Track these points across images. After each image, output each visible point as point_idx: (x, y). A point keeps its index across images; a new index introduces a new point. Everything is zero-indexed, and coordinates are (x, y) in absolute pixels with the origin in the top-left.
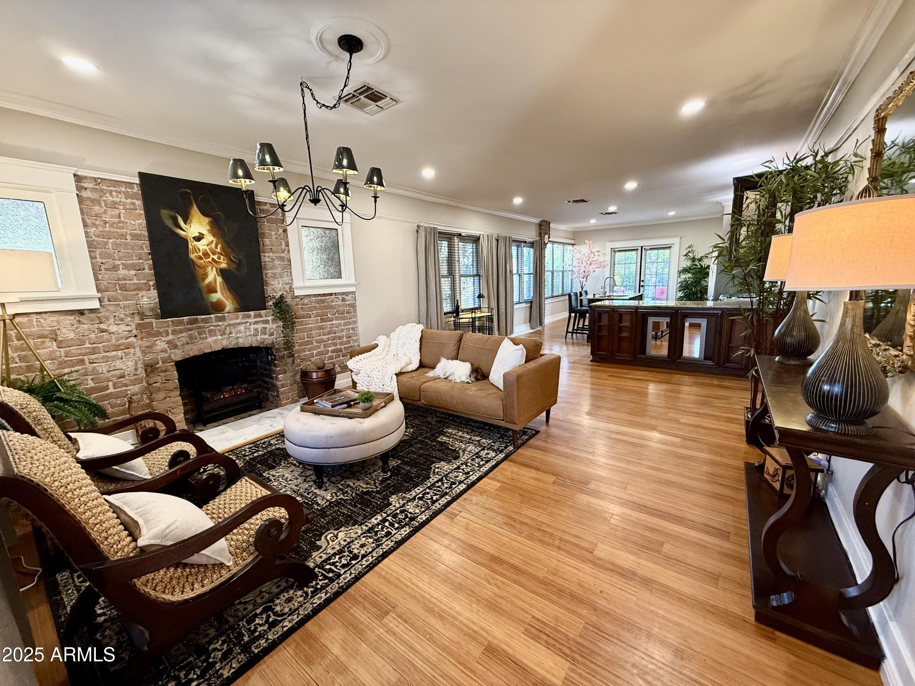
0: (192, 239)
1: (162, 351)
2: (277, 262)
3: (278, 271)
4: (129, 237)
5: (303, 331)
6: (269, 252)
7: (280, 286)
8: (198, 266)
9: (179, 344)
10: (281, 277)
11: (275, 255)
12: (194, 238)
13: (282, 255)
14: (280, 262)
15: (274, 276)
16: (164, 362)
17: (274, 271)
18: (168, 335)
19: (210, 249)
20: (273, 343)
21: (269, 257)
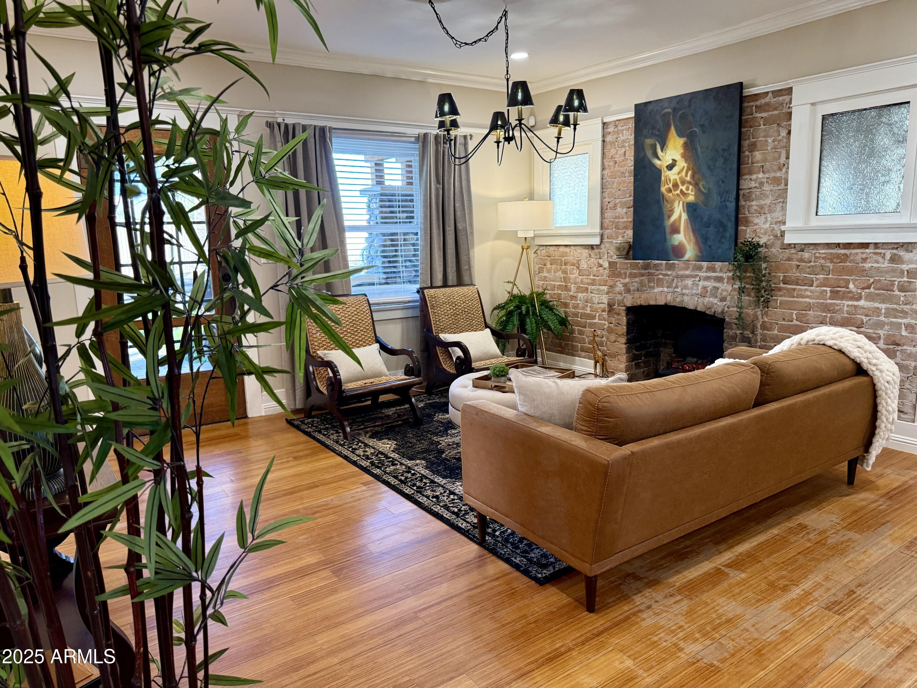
0: (665, 169)
1: (619, 294)
2: (766, 187)
3: (768, 201)
4: (627, 174)
5: (790, 306)
6: (758, 172)
7: (767, 225)
8: (667, 201)
9: (632, 288)
10: (770, 212)
11: (767, 176)
12: (667, 167)
13: (778, 174)
14: (771, 187)
15: (760, 211)
16: (619, 305)
17: (762, 202)
18: (625, 278)
19: (680, 178)
20: (723, 312)
21: (756, 180)
